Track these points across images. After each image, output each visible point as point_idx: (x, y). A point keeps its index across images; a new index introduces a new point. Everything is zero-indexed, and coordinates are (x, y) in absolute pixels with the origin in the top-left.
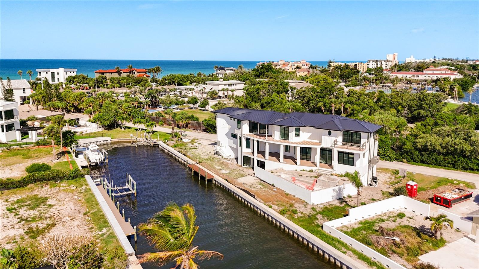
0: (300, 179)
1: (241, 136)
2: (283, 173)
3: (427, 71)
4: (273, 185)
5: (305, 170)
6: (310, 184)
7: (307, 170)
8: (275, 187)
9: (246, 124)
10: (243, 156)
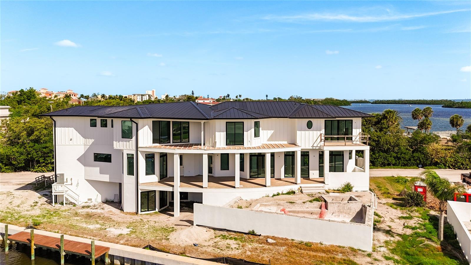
0: (294, 209)
1: (134, 152)
2: (259, 205)
3: (198, 101)
4: (252, 233)
5: (281, 193)
6: (316, 214)
7: (284, 193)
8: (260, 235)
9: (147, 127)
10: (140, 191)
